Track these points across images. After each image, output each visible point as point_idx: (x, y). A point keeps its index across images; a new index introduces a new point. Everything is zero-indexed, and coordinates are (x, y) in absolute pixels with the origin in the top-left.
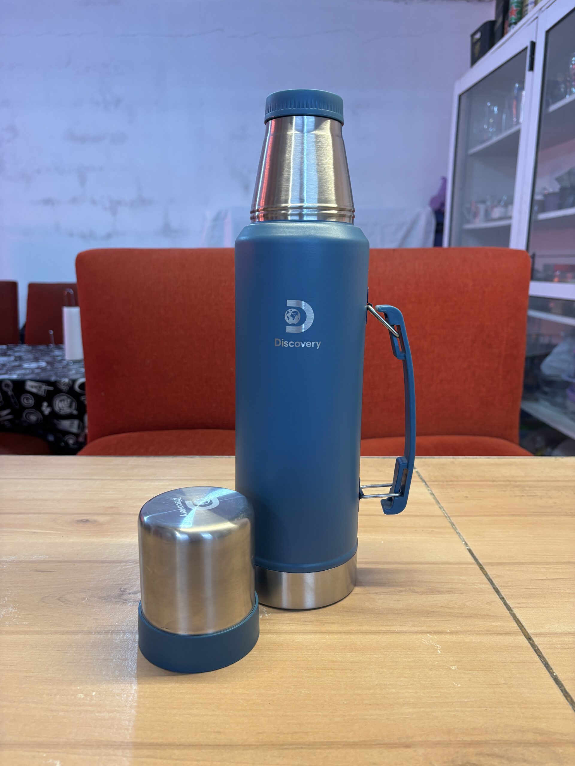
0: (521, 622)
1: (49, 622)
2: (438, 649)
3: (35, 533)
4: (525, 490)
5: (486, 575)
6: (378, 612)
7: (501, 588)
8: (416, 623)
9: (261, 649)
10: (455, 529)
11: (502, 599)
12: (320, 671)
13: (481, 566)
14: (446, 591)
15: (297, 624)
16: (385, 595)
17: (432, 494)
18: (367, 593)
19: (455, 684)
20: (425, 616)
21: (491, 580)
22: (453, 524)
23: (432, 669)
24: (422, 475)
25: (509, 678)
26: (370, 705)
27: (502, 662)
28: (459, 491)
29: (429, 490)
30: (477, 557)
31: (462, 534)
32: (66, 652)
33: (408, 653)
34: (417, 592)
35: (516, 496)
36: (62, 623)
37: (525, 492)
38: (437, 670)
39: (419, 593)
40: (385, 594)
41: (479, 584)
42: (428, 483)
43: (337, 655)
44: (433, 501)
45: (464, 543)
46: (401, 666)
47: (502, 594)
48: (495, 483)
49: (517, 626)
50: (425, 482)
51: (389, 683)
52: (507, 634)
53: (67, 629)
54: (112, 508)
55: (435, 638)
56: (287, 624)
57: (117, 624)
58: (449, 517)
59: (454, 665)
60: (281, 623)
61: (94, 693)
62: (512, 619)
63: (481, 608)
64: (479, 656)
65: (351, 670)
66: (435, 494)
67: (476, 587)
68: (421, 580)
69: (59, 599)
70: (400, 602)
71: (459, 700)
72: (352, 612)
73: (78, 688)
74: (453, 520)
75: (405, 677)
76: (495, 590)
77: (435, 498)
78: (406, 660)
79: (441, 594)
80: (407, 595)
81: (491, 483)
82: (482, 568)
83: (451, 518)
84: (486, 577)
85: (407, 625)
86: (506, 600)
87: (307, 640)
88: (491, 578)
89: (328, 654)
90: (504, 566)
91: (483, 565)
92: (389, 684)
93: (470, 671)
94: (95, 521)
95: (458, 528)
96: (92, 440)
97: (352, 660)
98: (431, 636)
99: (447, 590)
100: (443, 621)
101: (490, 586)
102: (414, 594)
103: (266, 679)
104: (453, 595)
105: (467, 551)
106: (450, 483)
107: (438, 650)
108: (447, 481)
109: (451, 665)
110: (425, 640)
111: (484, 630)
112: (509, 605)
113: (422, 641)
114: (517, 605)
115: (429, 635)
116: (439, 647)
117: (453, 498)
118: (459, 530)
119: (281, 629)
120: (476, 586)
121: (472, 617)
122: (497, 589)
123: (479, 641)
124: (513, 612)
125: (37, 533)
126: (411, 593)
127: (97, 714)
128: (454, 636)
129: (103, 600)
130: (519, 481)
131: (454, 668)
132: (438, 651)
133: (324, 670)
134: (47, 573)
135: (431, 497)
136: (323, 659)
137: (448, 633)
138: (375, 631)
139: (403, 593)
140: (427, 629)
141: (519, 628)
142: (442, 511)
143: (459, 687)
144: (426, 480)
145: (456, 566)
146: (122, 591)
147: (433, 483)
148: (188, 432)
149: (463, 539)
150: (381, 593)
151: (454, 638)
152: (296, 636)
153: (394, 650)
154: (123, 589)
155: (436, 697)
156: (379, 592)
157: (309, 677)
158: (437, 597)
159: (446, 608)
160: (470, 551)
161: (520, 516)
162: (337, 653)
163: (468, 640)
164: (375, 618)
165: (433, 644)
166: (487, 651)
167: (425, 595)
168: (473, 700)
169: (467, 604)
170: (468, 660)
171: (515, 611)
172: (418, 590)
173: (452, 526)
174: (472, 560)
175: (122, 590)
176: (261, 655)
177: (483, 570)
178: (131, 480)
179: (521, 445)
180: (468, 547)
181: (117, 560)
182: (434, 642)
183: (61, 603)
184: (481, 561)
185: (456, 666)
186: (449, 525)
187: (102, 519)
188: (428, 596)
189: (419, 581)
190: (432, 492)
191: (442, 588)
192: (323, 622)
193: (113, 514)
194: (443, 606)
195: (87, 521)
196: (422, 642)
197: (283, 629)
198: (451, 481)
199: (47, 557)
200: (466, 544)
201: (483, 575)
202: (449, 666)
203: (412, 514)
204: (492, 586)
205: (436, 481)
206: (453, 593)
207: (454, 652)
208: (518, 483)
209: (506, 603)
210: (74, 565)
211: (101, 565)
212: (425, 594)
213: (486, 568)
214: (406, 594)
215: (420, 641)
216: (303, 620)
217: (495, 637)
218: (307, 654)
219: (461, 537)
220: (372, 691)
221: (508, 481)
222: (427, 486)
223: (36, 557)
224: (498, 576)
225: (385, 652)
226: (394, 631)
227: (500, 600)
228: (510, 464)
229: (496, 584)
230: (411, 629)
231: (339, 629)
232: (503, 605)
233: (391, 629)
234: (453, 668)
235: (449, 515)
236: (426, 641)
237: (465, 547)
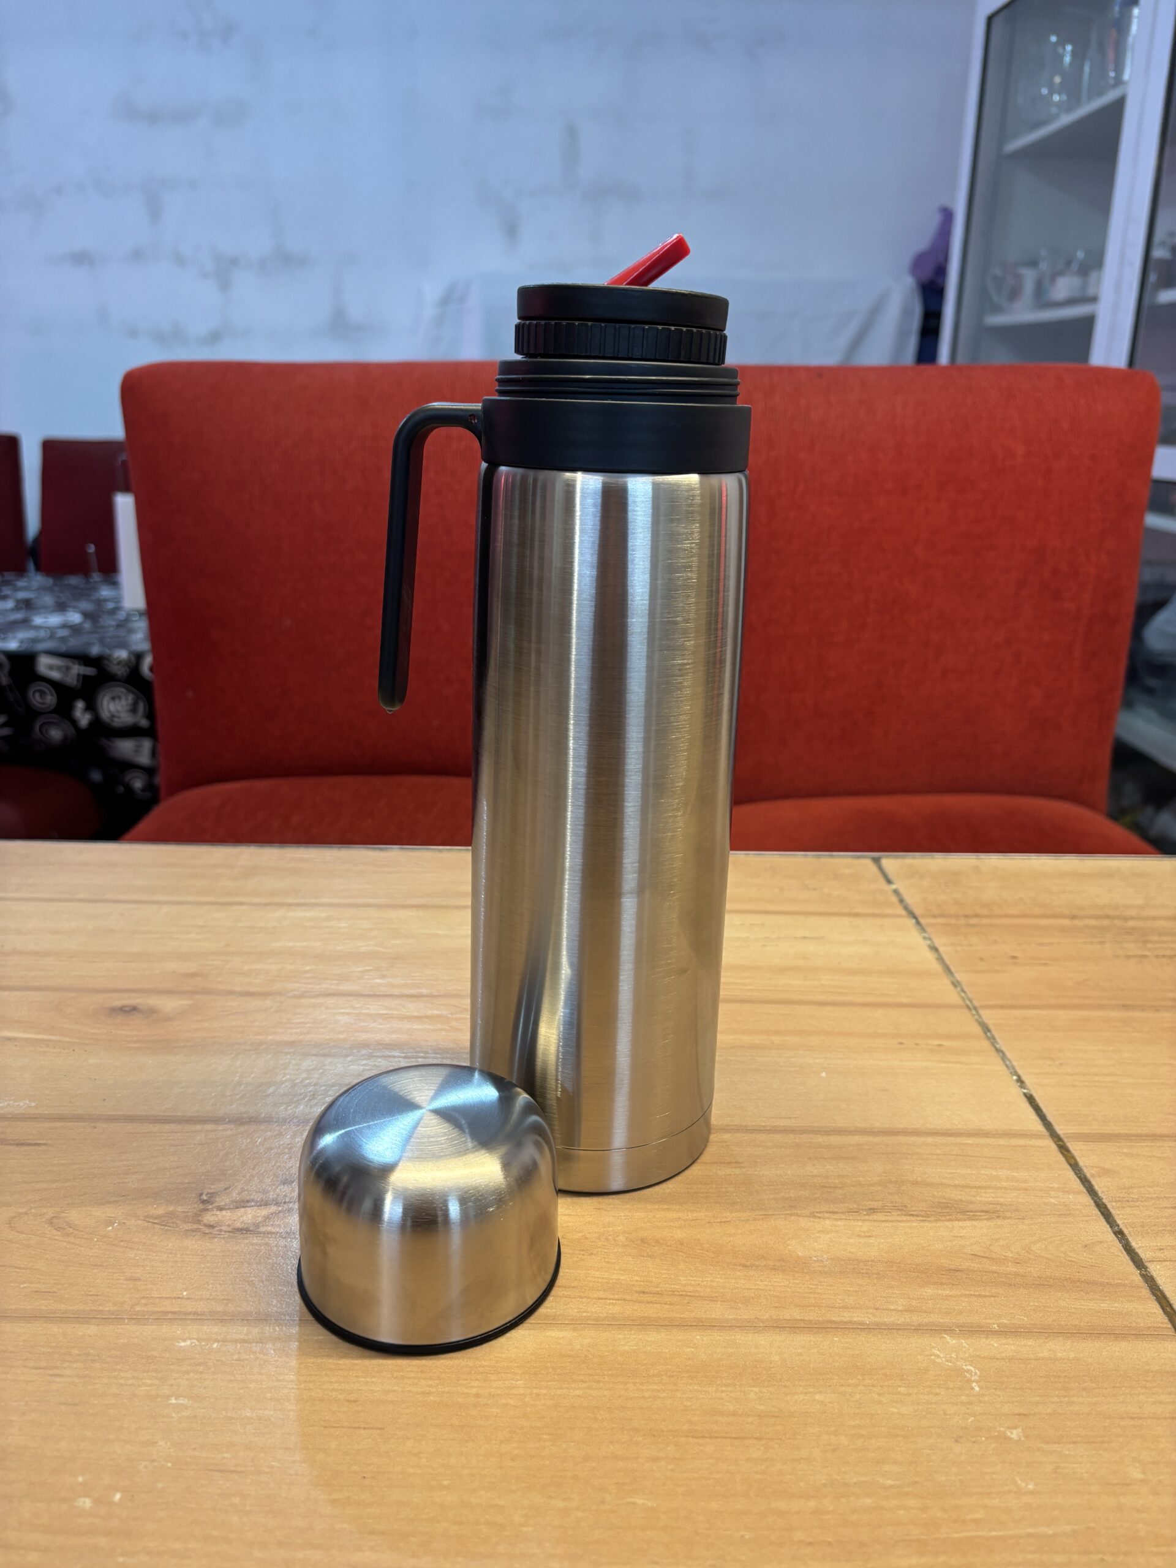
0: (1172, 1302)
1: (22, 1286)
2: (973, 1378)
3: (9, 1039)
4: (1151, 942)
5: (1075, 1166)
6: (821, 1269)
7: (1114, 1204)
8: (914, 1303)
9: (535, 1373)
10: (993, 1041)
11: (1119, 1234)
12: (683, 1440)
13: (1061, 1143)
14: (982, 1211)
15: (624, 1300)
16: (836, 1220)
17: (934, 949)
18: (791, 1215)
19: (1019, 1482)
20: (935, 1283)
21: (1089, 1182)
22: (986, 1029)
23: (961, 1437)
24: (909, 900)
25: (1154, 1463)
26: (810, 1544)
27: (1133, 1418)
28: (996, 942)
29: (925, 938)
30: (1050, 1118)
31: (1009, 1055)
32: (56, 1372)
33: (899, 1389)
34: (913, 1213)
35: (1128, 957)
36: (55, 1289)
37: (1149, 945)
38: (974, 1442)
39: (917, 1216)
40: (836, 1216)
41: (1060, 1194)
42: (922, 921)
43: (724, 1395)
44: (937, 967)
45: (1015, 1078)
46: (883, 1429)
47: (1119, 1222)
48: (1077, 922)
49: (1161, 1311)
50: (915, 917)
51: (855, 1480)
52: (1139, 1335)
53: (63, 1307)
54: (194, 975)
55: (965, 1347)
56: (599, 1299)
57: (185, 1293)
58: (975, 1008)
59: (1015, 1428)
60: (585, 1297)
61: (118, 1496)
62: (1146, 1292)
63: (1071, 1261)
64: (1074, 1399)
65: (759, 1439)
66: (941, 949)
67: (1052, 1200)
68: (919, 1179)
69: (51, 1223)
70: (871, 1241)
71: (1031, 1530)
72: (758, 1266)
73: (80, 1479)
74: (987, 1016)
75: (895, 1462)
76: (1100, 1211)
77: (941, 959)
78: (895, 1410)
79: (970, 1219)
80: (887, 1221)
81: (1066, 922)
82: (1063, 1149)
83: (982, 1012)
84: (1076, 1174)
85: (892, 1307)
86: (1130, 1239)
87: (649, 1348)
88: (1088, 1175)
89: (700, 1389)
90: (1118, 1144)
91: (1065, 1140)
92: (855, 1483)
93: (1055, 1443)
94: (152, 1011)
95: (998, 1040)
96: (171, 793)
97: (762, 1408)
98: (954, 1342)
99: (985, 1209)
100: (980, 1296)
101: (1087, 1199)
102: (905, 1218)
103: (547, 1462)
104: (999, 1222)
105: (1025, 1099)
106: (974, 921)
107: (974, 1381)
108: (966, 916)
109: (1008, 1428)
110: (938, 1353)
111: (1082, 1324)
112: (1136, 1254)
113: (931, 1355)
114: (1159, 1254)
115: (948, 1338)
116: (976, 1373)
117: (981, 959)
118: (1001, 1045)
119: (584, 1314)
120: (1054, 1197)
121: (1051, 1286)
122: (1106, 1207)
123: (1072, 1355)
124: (1149, 1273)
125: (15, 1039)
126: (898, 1215)
127: (121, 1559)
128: (1010, 1341)
129: (156, 1226)
130: (1132, 918)
131: (1014, 1434)
132: (974, 1384)
133: (693, 1437)
134: (29, 1148)
135: (930, 956)
136: (689, 1404)
137: (994, 1333)
138: (816, 1324)
139: (880, 1216)
140: (942, 1321)
141: (1166, 1319)
142: (959, 993)
143: (1032, 1493)
144: (917, 911)
145: (1002, 1142)
146: (204, 1202)
147: (933, 921)
148: (378, 782)
149: (1013, 1067)
150: (827, 1215)
151: (1010, 1347)
152: (620, 1334)
153: (864, 1379)
154: (206, 1195)
155: (976, 1521)
156: (820, 1212)
157: (655, 1459)
158: (961, 1227)
159: (985, 1260)
160: (1031, 1099)
161: (1142, 1008)
162: (724, 1389)
163: (1045, 1354)
164: (813, 1285)
165: (958, 1363)
166: (1094, 1385)
167: (930, 1221)
168: (1068, 1529)
169: (1034, 1248)
170: (1049, 1411)
171: (1155, 1270)
172: (914, 1209)
173: (985, 1033)
174: (1039, 1127)
175: (204, 1197)
176: (535, 1391)
177: (1066, 1153)
178: (241, 904)
180: (1025, 1091)
181: (197, 1114)
182: (962, 1359)
183: (54, 1232)
184: (1060, 1130)
185: (1019, 1430)
186: (978, 1030)
187: (168, 1004)
188: (939, 1224)
189: (916, 1183)
190: (933, 942)
191: (971, 1203)
192: (686, 1295)
193: (195, 993)
194: (979, 1254)
195: (134, 1009)
196: (932, 1357)
197: (589, 1314)
198: (977, 916)
199: (33, 1104)
200: (1020, 1082)
201: (1068, 1167)
202: (1002, 1429)
203: (890, 1000)
204: (1093, 1199)
205: (942, 916)
206: (998, 1217)
207: (1014, 1388)
208: (1131, 924)
209: (1131, 1247)
210: (95, 1127)
211: (157, 1127)
212: (932, 1219)
213: (1074, 1147)
214: (886, 1218)
215: (927, 1356)
216: (637, 1289)
217: (1111, 1343)
218: (648, 1390)
219: (1008, 1063)
220: (812, 1503)
221: (1107, 917)
222: (919, 928)
223: (6, 1104)
224: (1106, 1172)
225: (842, 1385)
226: (862, 1323)
227: (1114, 1236)
228: (1108, 875)
229: (1100, 1195)
230: (903, 1320)
231: (726, 1316)
232: (1122, 1253)
233: (855, 1319)
234: (1012, 1436)
235: (976, 1003)
236: (942, 1356)
237: (1020, 1088)
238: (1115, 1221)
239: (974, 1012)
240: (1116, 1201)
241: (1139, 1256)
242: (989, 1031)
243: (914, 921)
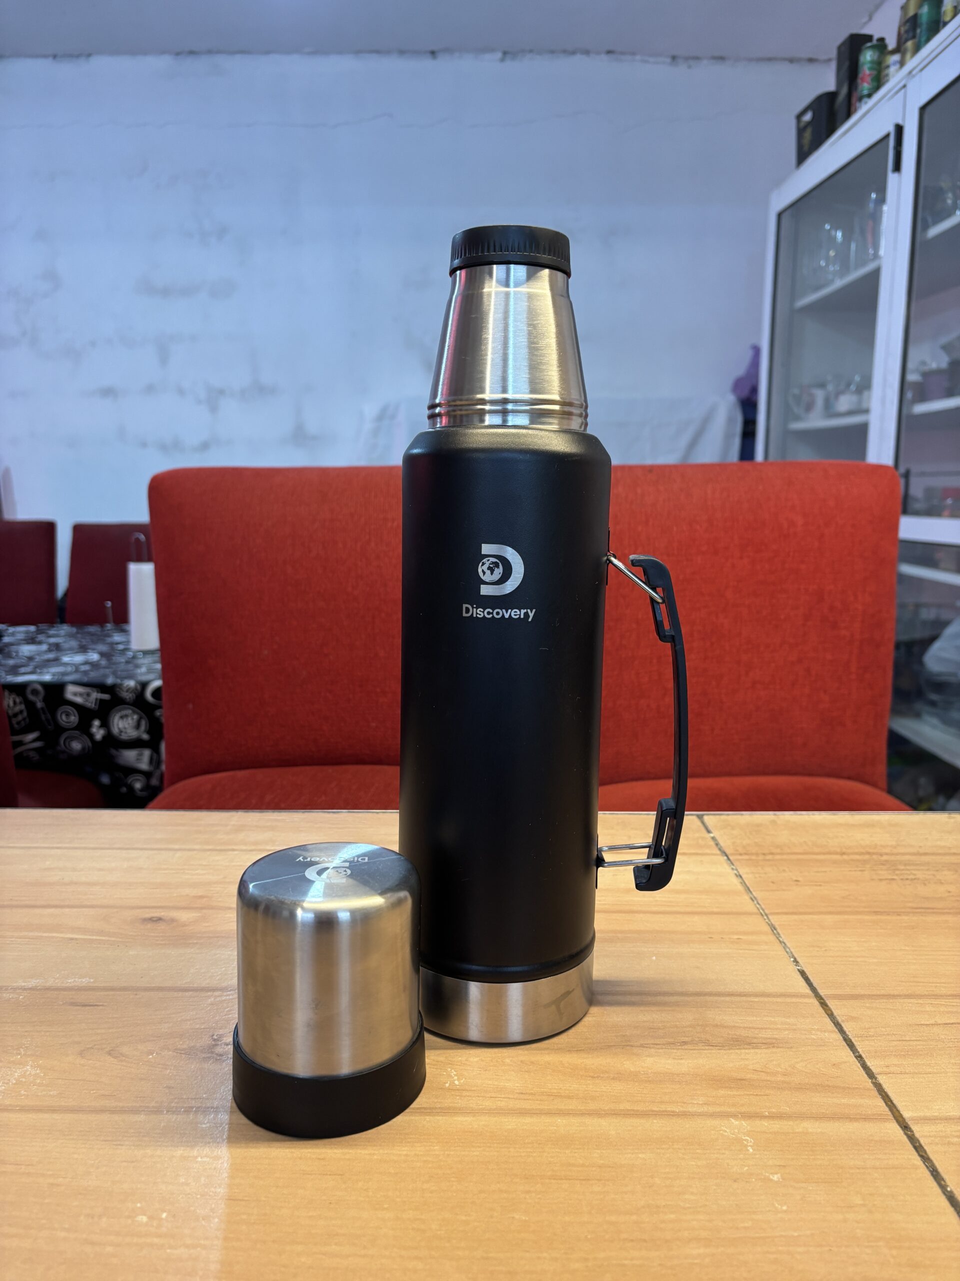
0: (892, 1099)
1: (92, 1092)
2: (749, 1144)
3: (72, 939)
4: (898, 870)
5: (831, 1015)
6: (646, 1079)
7: (856, 1038)
8: (711, 1099)
9: (446, 1142)
10: (778, 936)
11: (859, 1057)
12: (547, 1181)
13: (822, 1001)
14: (763, 1043)
15: (509, 1098)
16: (658, 1049)
17: (739, 876)
18: (627, 1046)
19: (777, 1205)
20: (726, 1087)
21: (840, 1025)
22: (773, 928)
23: (738, 1179)
24: (722, 844)
25: (871, 1195)
26: (632, 1241)
27: (859, 1168)
28: (784, 871)
29: (733, 869)
30: (815, 984)
31: (788, 944)
32: (119, 1143)
33: (697, 1151)
34: (713, 1044)
35: (881, 880)
36: (115, 1094)
37: (897, 872)
38: (747, 1182)
39: (716, 1046)
40: (658, 1046)
41: (819, 1033)
42: (731, 858)
43: (576, 1154)
44: (740, 888)
45: (792, 959)
46: (685, 1174)
47: (859, 1050)
48: (845, 857)
49: (884, 1104)
50: (726, 855)
51: (664, 1204)
52: (866, 1118)
53: (121, 1104)
54: (201, 897)
55: (744, 1126)
56: (491, 1097)
57: (204, 1096)
58: (766, 915)
59: (776, 1174)
60: (481, 1096)
61: (164, 1215)
62: (875, 1092)
63: (823, 1074)
64: (819, 1157)
65: (599, 1180)
66: (743, 876)
67: (813, 1036)
68: (719, 1024)
69: (109, 1053)
70: (683, 1061)
71: (783, 1234)
72: (602, 1077)
73: (139, 1205)
74: (774, 919)
75: (692, 1193)
76: (847, 1043)
77: (743, 883)
78: (694, 1163)
79: (753, 1048)
80: (695, 1049)
81: (838, 857)
82: (823, 1004)
83: (770, 917)
84: (831, 1020)
85: (695, 1102)
86: (866, 1061)
87: (525, 1127)
88: (840, 1021)
89: (559, 1150)
90: (863, 1001)
91: (825, 999)
92: (664, 1206)
93: (803, 1182)
94: (173, 920)
95: (782, 935)
96: (173, 783)
97: (602, 1162)
98: (737, 1122)
99: (764, 1042)
100: (757, 1095)
101: (839, 1036)
102: (707, 1048)
103: (454, 1194)
104: (774, 1050)
105: (799, 973)
106: (770, 857)
107: (749, 1146)
108: (764, 854)
109: (771, 1174)
110: (726, 1129)
111: (827, 1112)
112: (870, 1069)
113: (720, 1131)
114: (885, 1069)
115: (733, 1120)
116: (751, 1142)
117: (773, 882)
118: (783, 938)
119: (481, 1107)
120: (814, 1035)
121: (808, 1089)
122: (851, 1041)
123: (819, 1130)
124: (878, 1081)
125: (76, 939)
126: (703, 1046)
127: (168, 1251)
128: (776, 1122)
129: (183, 1055)
130: (887, 854)
131: (775, 1178)
132: (749, 1148)
133: (554, 1179)
134: (92, 1007)
135: (736, 881)
136: (552, 1160)
137: (765, 1117)
138: (642, 1112)
139: (689, 1047)
140: (729, 1110)
141: (887, 1109)
142: (755, 905)
143: (785, 1211)
144: (728, 852)
145: (779, 1000)
146: (215, 1040)
147: (740, 857)
148: (330, 769)
149: (791, 953)
150: (652, 1046)
151: (776, 1125)
152: (505, 1118)
153: (673, 1145)
154: (217, 1036)
155: (745, 1228)
156: (647, 1044)
157: (528, 1192)
158: (746, 1053)
159: (762, 1073)
160: (803, 973)
161: (888, 914)
162: (576, 1151)
163: (800, 1130)
164: (641, 1089)
165: (739, 1135)
166: (832, 1149)
167: (725, 1050)
168: (808, 1232)
169: (798, 1066)
170: (800, 1164)
171: (881, 1079)
172: (714, 1042)
173: (773, 931)
174: (808, 990)
175: (215, 1037)
176: (446, 1152)
177: (825, 1007)
178: (233, 850)
179: (890, 791)
180: (799, 968)
181: (208, 986)
182: (742, 1132)
183: (112, 1059)
184: (822, 992)
185: (779, 1175)
186: (767, 929)
187: (184, 916)
188: (731, 1051)
189: (717, 1026)
190: (738, 872)
191: (755, 1038)
192: (552, 1095)
193: (202, 908)
194: (758, 1069)
195: (160, 919)
196: (721, 1132)
197: (484, 1107)
198: (772, 854)
199: (92, 980)
200: (796, 962)
201: (826, 1016)
202: (767, 1174)
203: (705, 910)
204: (842, 1036)
205: (746, 854)
206: (774, 1047)
207: (777, 1150)
208: (885, 858)
209: (866, 1065)
210: (136, 994)
211: (180, 994)
212: (726, 1048)
213: (831, 1004)
214: (694, 1048)
215: (718, 1131)
216: (518, 1091)
217: (847, 1124)
218: (524, 1152)
219: (788, 950)
220: (634, 1218)
221: (869, 853)
222: (729, 862)
223: (73, 980)
224: (853, 1019)
225: (658, 1149)
226: (673, 1112)
227: (855, 1059)
228: (871, 825)
229: (847, 1033)
230: (702, 1109)
231: (579, 1108)
232: (859, 1068)
233: (669, 1109)
234: (773, 1178)
235: (767, 911)
236: (728, 1131)
237: (795, 966)
238: (857, 1050)
239: (765, 917)
240: (858, 1037)
241: (872, 1071)
242: (775, 929)
243: (725, 858)
